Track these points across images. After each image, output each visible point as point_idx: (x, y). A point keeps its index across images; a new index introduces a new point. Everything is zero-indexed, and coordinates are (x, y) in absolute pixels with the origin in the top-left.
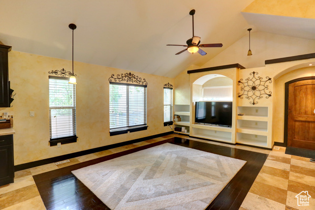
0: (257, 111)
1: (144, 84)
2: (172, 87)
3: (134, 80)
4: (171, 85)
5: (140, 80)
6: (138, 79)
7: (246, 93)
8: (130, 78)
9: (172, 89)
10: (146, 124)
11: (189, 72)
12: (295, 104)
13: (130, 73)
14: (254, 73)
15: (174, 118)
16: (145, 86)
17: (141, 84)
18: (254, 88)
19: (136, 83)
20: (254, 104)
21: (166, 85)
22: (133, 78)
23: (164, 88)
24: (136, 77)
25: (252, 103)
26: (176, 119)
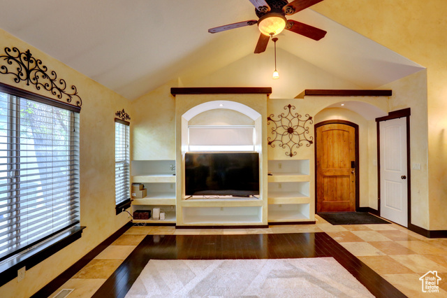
0: (280, 166)
1: (73, 102)
2: (128, 120)
3: (42, 80)
4: (127, 117)
5: (61, 87)
6: (57, 83)
7: (279, 138)
8: (28, 72)
9: (128, 124)
10: (78, 222)
11: (175, 91)
12: (324, 155)
13: (28, 54)
14: (290, 106)
15: (133, 191)
16: (76, 109)
17: (64, 99)
18: (290, 131)
19: (48, 94)
20: (291, 155)
21: (118, 114)
22: (40, 74)
23: (116, 120)
24: (48, 73)
25: (289, 154)
26: (138, 192)
